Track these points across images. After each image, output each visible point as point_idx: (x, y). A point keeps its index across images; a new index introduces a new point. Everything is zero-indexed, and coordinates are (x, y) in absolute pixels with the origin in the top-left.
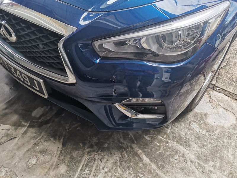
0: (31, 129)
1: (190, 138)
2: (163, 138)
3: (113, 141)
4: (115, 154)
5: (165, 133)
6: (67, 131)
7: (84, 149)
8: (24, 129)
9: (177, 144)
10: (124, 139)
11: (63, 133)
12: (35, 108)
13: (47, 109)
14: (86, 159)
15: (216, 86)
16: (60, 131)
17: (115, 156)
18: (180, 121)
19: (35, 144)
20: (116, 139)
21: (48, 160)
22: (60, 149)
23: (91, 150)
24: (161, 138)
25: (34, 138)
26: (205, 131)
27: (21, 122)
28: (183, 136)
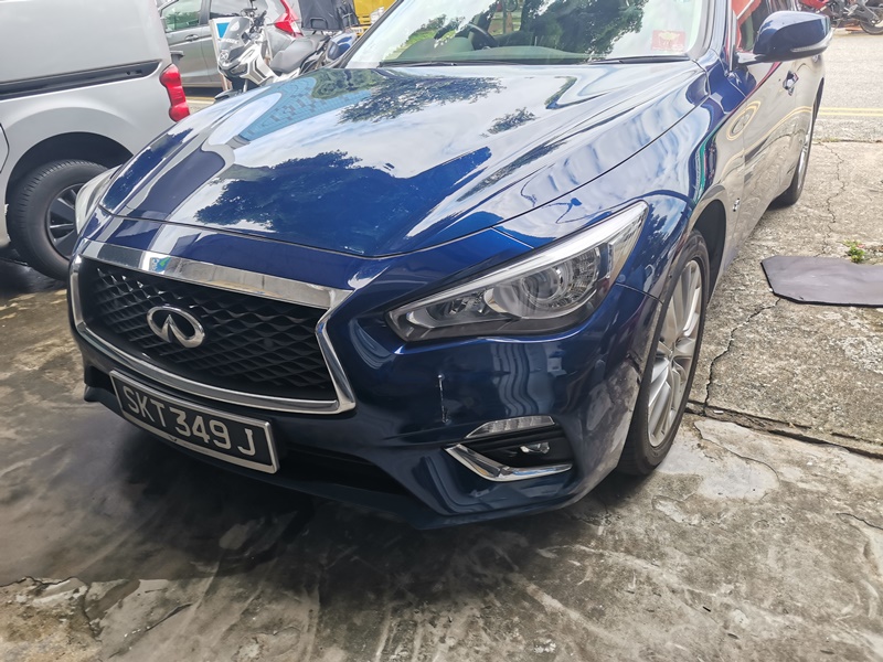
0: (227, 580)
1: (660, 538)
2: (587, 549)
3: (456, 575)
4: (466, 604)
5: (593, 536)
6: (326, 568)
7: (382, 605)
8: (206, 583)
9: (629, 557)
10: (485, 565)
11: (314, 576)
12: (224, 529)
13: (259, 526)
14: (390, 626)
15: (711, 407)
16: (307, 571)
17: (468, 607)
18: (628, 503)
19: (247, 613)
20: (463, 568)
21: (290, 643)
22: (316, 613)
23: (401, 603)
24: (584, 548)
25: (240, 598)
26: (698, 516)
27: (194, 566)
28: (642, 537)
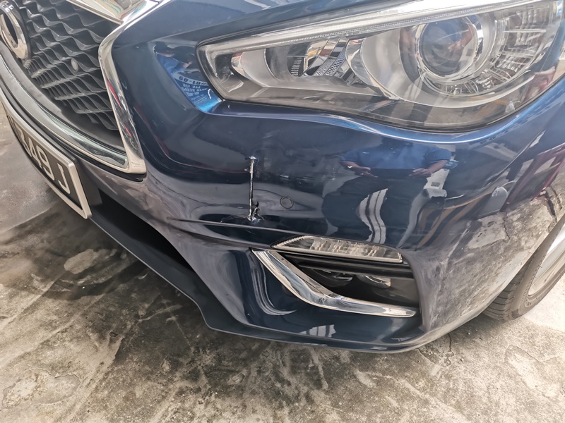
2: (412, 389)
3: (259, 372)
4: (254, 411)
5: (424, 374)
6: (140, 321)
7: (171, 381)
8: (34, 298)
9: (457, 415)
10: (294, 371)
11: (125, 325)
13: (107, 257)
14: (167, 411)
16: (122, 318)
17: (255, 416)
18: (477, 345)
20: (270, 365)
22: (105, 368)
23: (191, 386)
24: (408, 385)
27: (31, 279)
